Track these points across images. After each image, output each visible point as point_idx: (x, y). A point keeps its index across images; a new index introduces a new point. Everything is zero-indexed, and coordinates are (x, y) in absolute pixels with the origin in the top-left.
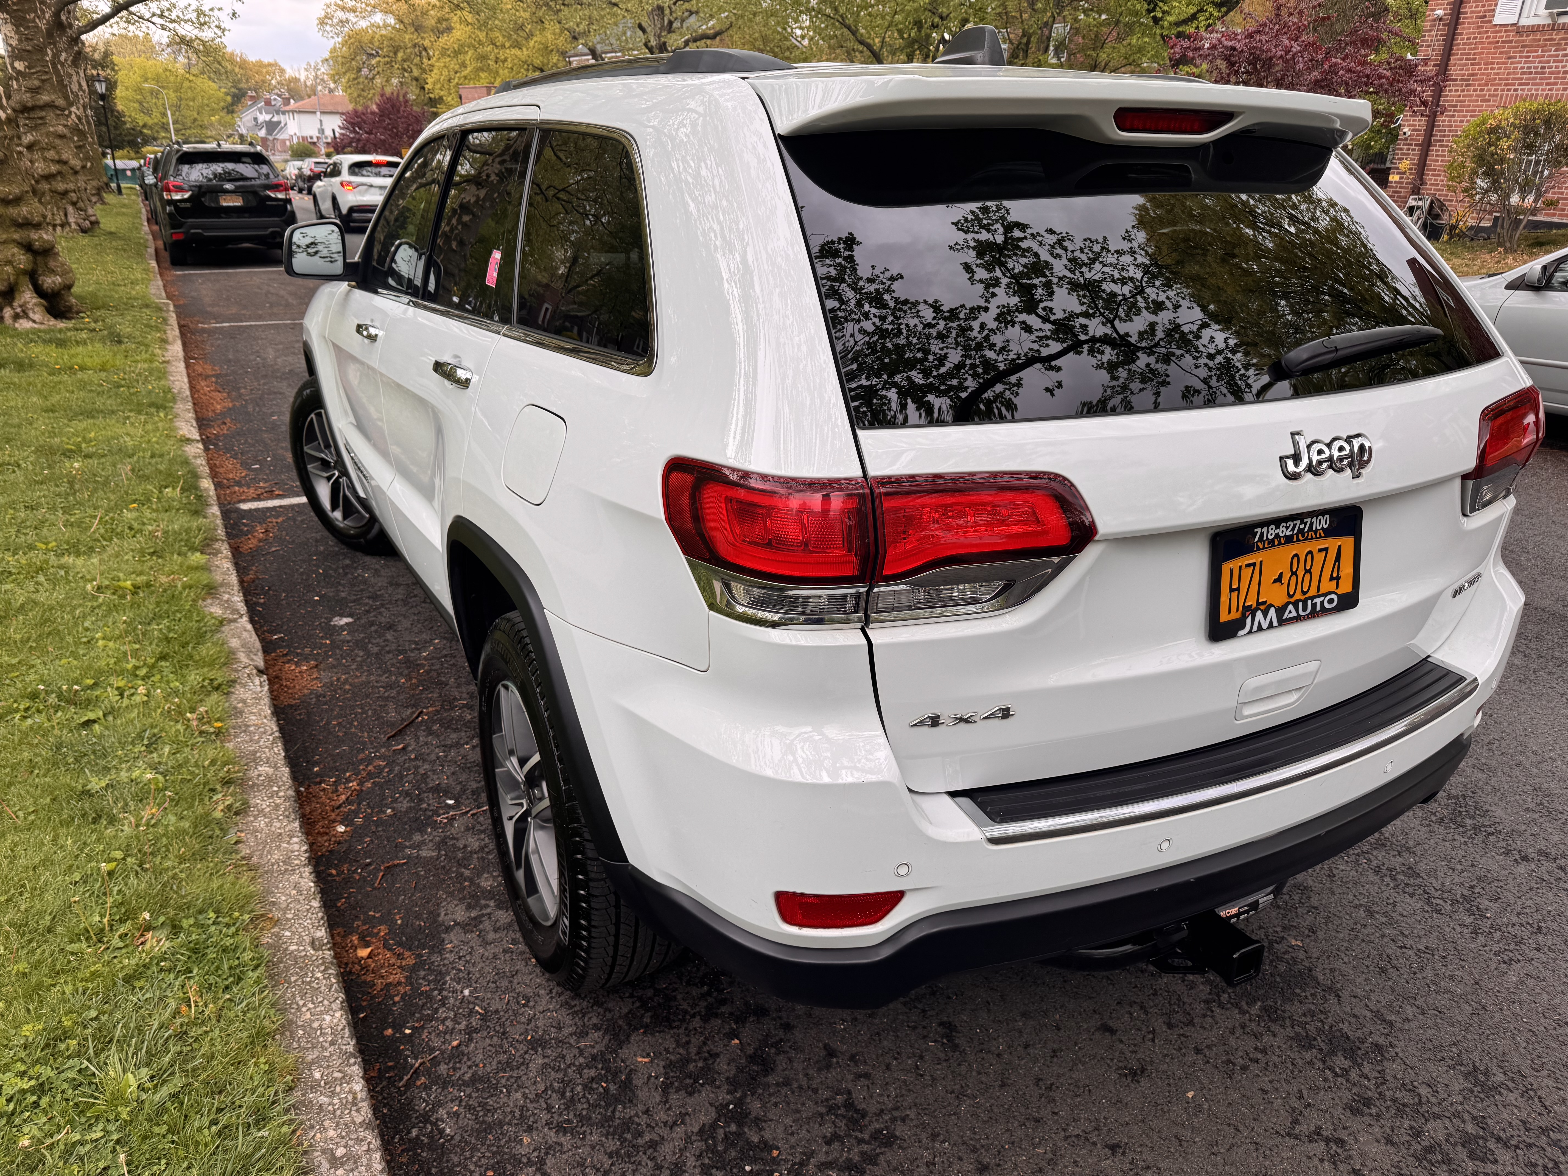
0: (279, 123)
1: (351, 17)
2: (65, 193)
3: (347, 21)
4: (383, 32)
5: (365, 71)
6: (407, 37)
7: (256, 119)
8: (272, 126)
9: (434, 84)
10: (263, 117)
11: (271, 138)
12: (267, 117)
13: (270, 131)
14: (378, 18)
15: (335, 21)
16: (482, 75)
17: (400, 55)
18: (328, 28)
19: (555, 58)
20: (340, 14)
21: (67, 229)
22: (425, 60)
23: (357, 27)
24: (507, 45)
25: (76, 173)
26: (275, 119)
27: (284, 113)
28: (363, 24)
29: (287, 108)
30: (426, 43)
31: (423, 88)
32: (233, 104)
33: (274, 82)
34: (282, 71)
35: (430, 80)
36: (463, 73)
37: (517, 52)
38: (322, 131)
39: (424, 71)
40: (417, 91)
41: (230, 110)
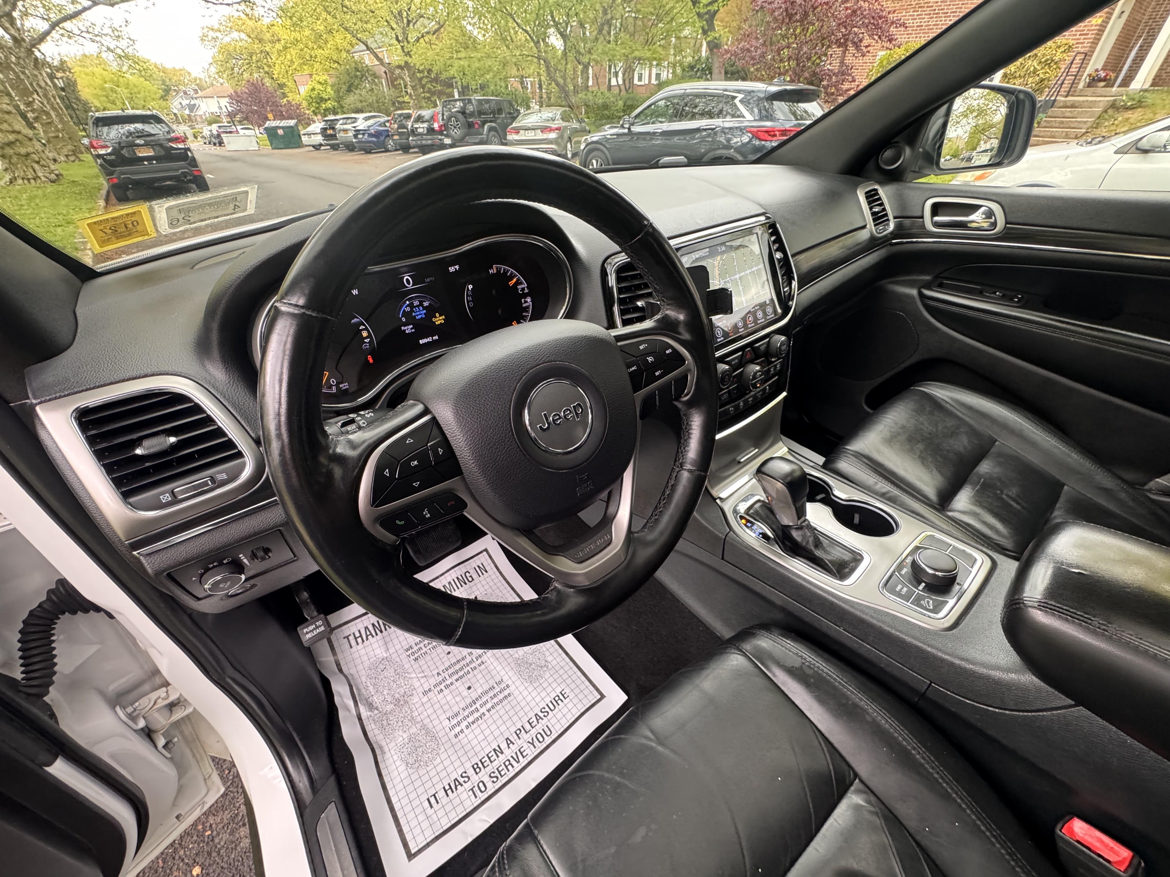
0: (195, 105)
1: (218, 34)
2: (28, 155)
3: (217, 38)
4: (241, 44)
5: (236, 69)
6: (256, 46)
7: (181, 103)
8: (192, 107)
9: (279, 74)
10: (185, 102)
11: (193, 114)
12: (188, 102)
13: (191, 110)
14: (235, 35)
15: (210, 38)
16: (305, 67)
17: (254, 58)
18: (206, 42)
19: (344, 55)
20: (211, 34)
21: (39, 181)
22: (269, 60)
23: (224, 41)
24: (315, 47)
25: (31, 139)
26: (192, 103)
27: (196, 98)
28: (227, 39)
29: (197, 95)
30: (267, 49)
31: (273, 78)
32: (165, 96)
33: (186, 81)
34: (189, 74)
35: (275, 72)
36: (294, 67)
37: (321, 51)
38: (220, 108)
39: (269, 66)
40: (270, 81)
41: (163, 98)
